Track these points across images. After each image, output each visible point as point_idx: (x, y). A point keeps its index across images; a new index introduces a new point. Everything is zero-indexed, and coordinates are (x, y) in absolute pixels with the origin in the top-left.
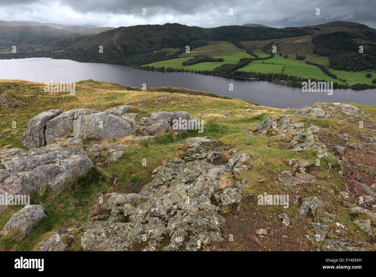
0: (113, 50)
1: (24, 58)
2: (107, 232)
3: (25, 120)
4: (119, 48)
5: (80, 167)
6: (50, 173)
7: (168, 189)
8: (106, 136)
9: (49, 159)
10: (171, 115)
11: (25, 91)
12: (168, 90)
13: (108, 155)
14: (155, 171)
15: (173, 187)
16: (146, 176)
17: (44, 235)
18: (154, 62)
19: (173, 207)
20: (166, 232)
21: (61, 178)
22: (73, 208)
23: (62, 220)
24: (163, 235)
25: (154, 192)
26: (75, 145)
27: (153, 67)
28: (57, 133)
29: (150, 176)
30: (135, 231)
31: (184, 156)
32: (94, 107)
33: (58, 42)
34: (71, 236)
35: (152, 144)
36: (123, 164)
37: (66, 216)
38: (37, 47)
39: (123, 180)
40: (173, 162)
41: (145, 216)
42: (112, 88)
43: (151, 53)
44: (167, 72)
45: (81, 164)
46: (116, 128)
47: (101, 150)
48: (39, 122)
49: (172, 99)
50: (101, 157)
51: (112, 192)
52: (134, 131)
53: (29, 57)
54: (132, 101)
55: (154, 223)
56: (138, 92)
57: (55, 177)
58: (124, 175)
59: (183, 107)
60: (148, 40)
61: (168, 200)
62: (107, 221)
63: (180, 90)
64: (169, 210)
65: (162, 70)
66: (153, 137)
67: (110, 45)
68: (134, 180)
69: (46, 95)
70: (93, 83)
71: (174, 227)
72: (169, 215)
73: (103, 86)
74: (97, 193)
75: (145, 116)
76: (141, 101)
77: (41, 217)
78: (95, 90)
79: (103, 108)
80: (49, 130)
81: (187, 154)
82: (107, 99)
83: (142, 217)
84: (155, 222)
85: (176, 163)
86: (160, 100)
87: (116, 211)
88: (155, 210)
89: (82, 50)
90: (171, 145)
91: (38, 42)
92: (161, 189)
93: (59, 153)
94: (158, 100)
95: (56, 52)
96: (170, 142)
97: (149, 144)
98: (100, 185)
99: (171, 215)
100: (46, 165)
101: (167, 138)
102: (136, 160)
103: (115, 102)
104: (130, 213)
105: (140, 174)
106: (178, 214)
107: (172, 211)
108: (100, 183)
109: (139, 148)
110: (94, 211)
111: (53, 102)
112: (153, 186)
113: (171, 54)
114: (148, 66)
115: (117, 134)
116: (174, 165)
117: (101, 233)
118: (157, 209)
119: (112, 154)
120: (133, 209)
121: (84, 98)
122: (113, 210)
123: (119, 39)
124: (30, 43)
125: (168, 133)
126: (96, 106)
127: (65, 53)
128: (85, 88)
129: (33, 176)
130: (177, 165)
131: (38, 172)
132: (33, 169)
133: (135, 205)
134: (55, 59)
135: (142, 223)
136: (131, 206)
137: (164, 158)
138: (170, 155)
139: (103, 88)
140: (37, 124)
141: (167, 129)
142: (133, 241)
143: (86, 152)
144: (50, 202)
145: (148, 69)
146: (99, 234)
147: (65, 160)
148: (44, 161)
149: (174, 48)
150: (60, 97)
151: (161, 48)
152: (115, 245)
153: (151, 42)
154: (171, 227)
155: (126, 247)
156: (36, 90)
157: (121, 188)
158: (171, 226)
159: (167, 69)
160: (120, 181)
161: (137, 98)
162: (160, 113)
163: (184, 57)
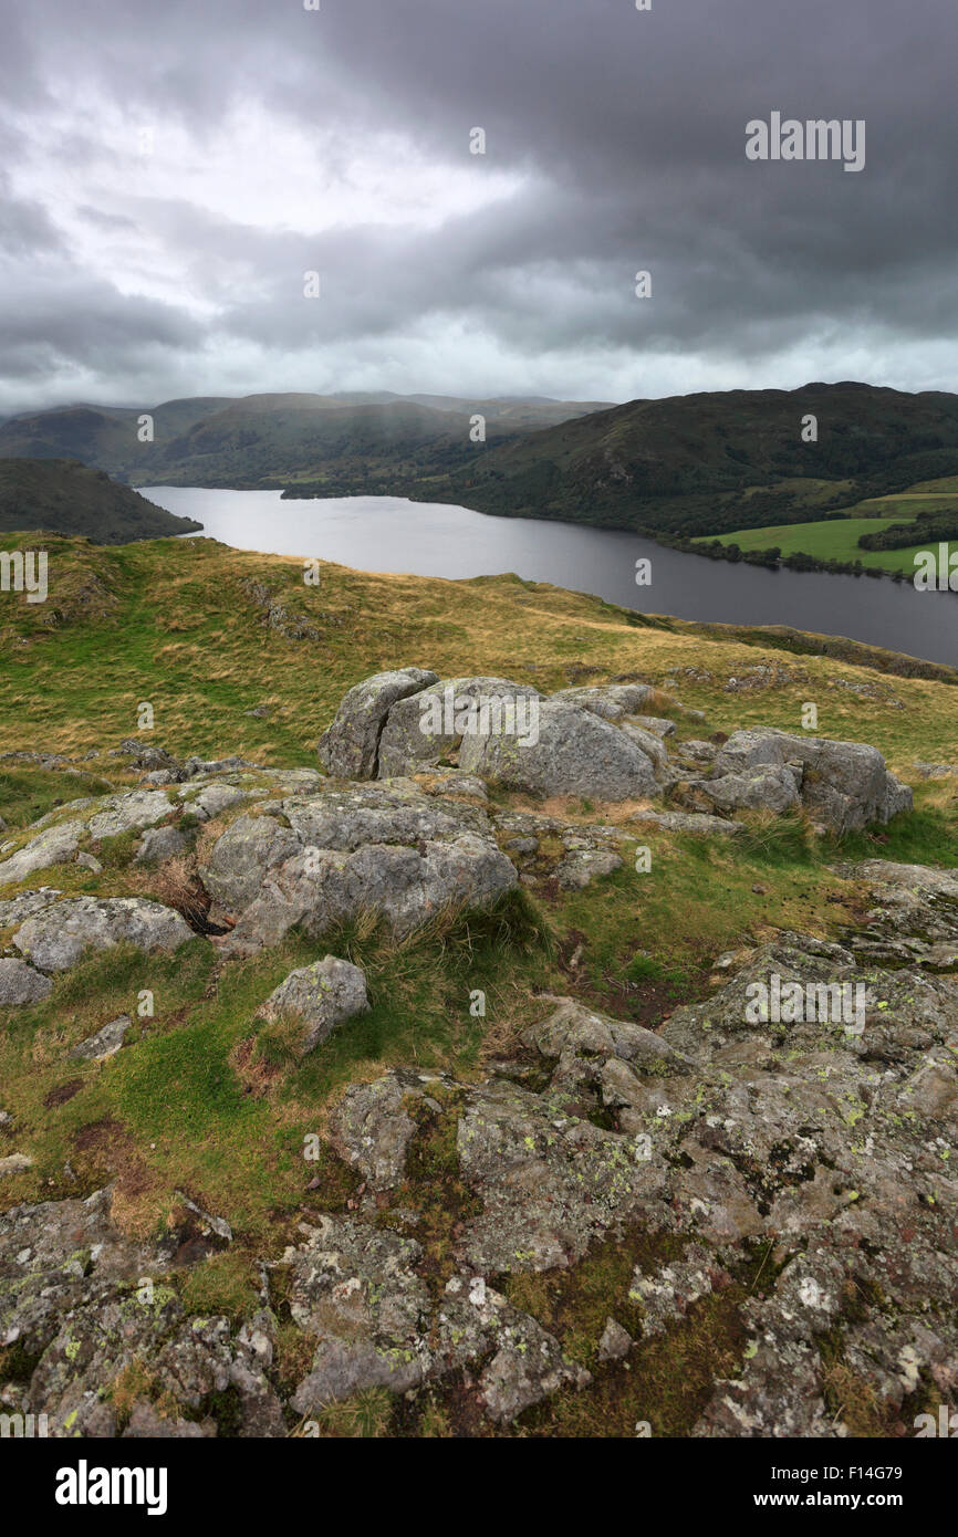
0: (597, 480)
1: (341, 496)
2: (543, 1138)
3: (317, 679)
4: (619, 471)
5: (479, 880)
6: (394, 873)
7: (776, 1056)
8: (563, 788)
9: (397, 827)
10: (807, 749)
11: (330, 594)
12: (782, 639)
13: (562, 857)
14: (726, 963)
15: (801, 1054)
16: (690, 970)
17: (359, 1066)
18: (740, 528)
19: (798, 1142)
20: (760, 1236)
21: (422, 898)
22: (438, 1008)
23: (407, 1036)
24: (745, 1244)
25: (717, 1045)
26: (464, 795)
27: (731, 546)
28: (414, 744)
29: (704, 979)
30: (640, 1177)
31: (851, 934)
32: (513, 667)
33: (437, 452)
34: (429, 1101)
35: (721, 853)
36: (611, 902)
37: (418, 1029)
38: (378, 466)
39: (603, 961)
40: (802, 946)
41: (682, 1135)
42: (577, 608)
43: (733, 494)
44: (786, 569)
45: (483, 871)
46: (599, 766)
47: (542, 832)
48: (371, 701)
49: (798, 681)
50: (540, 859)
51: (562, 995)
52: (660, 788)
53: (354, 495)
54: (641, 666)
55: (716, 1180)
56: (668, 634)
57: (404, 889)
58: (609, 942)
59: (841, 717)
60: (728, 448)
61: (780, 1104)
62: (542, 1096)
63: (832, 645)
64: (780, 1147)
65: (769, 561)
66: (729, 824)
67: (591, 464)
68: (643, 975)
69: (382, 612)
70: (518, 586)
71: (796, 1229)
72: (780, 1169)
73: (549, 599)
74: (516, 982)
75: (695, 734)
76: (677, 669)
77: (357, 1005)
78: (522, 612)
79: (543, 675)
80: (393, 731)
81: (864, 926)
82: (559, 647)
83: (669, 1132)
84: (719, 1176)
85: (817, 955)
86: (749, 675)
87: (577, 1074)
88: (722, 1127)
89: (500, 477)
90: (798, 873)
91: (383, 451)
92: (745, 1045)
93: (425, 817)
94: (743, 675)
95: (424, 480)
96: (793, 861)
97: (713, 851)
98: (526, 956)
99: (788, 1174)
100: (388, 848)
101: (784, 839)
102: (657, 901)
103: (584, 661)
104: (623, 1100)
105: (666, 958)
106: (817, 1178)
107: (792, 1158)
108: (530, 950)
109: (675, 857)
110: (496, 1041)
111: (396, 637)
112: (715, 1024)
113: (812, 501)
114: (717, 544)
115: (598, 787)
116: (810, 959)
117: (524, 1135)
118: (729, 1123)
119: (575, 856)
120: (636, 1089)
121: (487, 633)
122: (565, 1066)
123: (623, 443)
124: (361, 454)
125: (792, 823)
126: (519, 667)
127: (449, 483)
128: (494, 603)
129: (352, 872)
130: (821, 965)
131: (367, 861)
132: (352, 851)
133: (644, 1075)
134: (418, 501)
135: (666, 1155)
136: (631, 1075)
137: (765, 922)
138: (791, 913)
139: (548, 606)
140: (366, 706)
141: (789, 805)
142: (629, 1215)
143: (493, 828)
144: (381, 966)
145: (714, 553)
146: (518, 1137)
147: (439, 844)
148: (383, 831)
149: (829, 479)
150: (417, 621)
151: (776, 477)
152: (563, 1200)
153: (741, 456)
154: (785, 1226)
155: (603, 1227)
156: (358, 595)
157: (593, 988)
158: (783, 1219)
159: (791, 559)
160: (593, 960)
161: (663, 656)
162: (765, 735)
163: (867, 517)
